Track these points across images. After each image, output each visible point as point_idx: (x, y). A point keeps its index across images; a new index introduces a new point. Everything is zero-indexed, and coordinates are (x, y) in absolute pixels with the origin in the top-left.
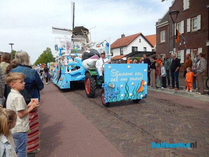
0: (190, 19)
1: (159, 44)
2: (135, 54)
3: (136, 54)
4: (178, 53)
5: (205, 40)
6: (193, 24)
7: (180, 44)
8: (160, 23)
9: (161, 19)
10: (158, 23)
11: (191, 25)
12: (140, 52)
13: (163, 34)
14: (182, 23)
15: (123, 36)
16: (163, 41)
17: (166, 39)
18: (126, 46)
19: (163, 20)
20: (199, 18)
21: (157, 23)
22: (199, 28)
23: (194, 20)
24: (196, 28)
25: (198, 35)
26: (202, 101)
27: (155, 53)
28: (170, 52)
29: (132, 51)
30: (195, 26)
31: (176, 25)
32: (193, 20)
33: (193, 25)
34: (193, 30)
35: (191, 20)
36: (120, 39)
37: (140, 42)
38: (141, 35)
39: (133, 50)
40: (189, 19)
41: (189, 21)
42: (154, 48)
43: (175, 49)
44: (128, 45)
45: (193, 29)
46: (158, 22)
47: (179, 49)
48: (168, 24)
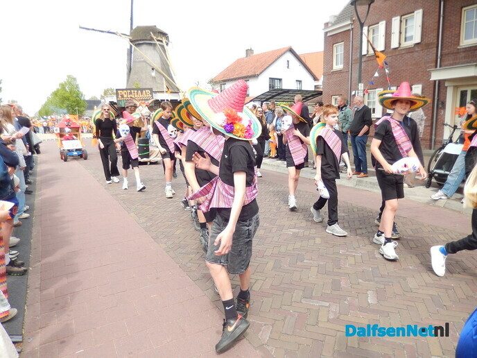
0: (398, 18)
1: (329, 74)
2: (276, 95)
3: (279, 94)
4: (371, 96)
5: (428, 68)
6: (406, 29)
7: (376, 75)
8: (333, 25)
9: (335, 16)
10: (330, 25)
11: (400, 33)
12: (287, 91)
13: (339, 49)
14: (382, 26)
15: (249, 52)
16: (338, 66)
17: (346, 63)
18: (255, 76)
19: (340, 18)
20: (418, 15)
21: (327, 25)
22: (417, 39)
23: (408, 22)
24: (411, 38)
25: (416, 55)
26: (412, 201)
27: (320, 93)
28: (353, 93)
29: (270, 87)
30: (408, 35)
31: (368, 31)
32: (406, 21)
33: (406, 33)
34: (405, 44)
35: (401, 21)
36: (243, 59)
37: (288, 67)
38: (291, 51)
39: (272, 86)
40: (396, 18)
41: (396, 21)
42: (320, 83)
43: (361, 86)
44: (261, 73)
45: (405, 41)
46: (328, 23)
47: (373, 85)
48: (349, 28)
